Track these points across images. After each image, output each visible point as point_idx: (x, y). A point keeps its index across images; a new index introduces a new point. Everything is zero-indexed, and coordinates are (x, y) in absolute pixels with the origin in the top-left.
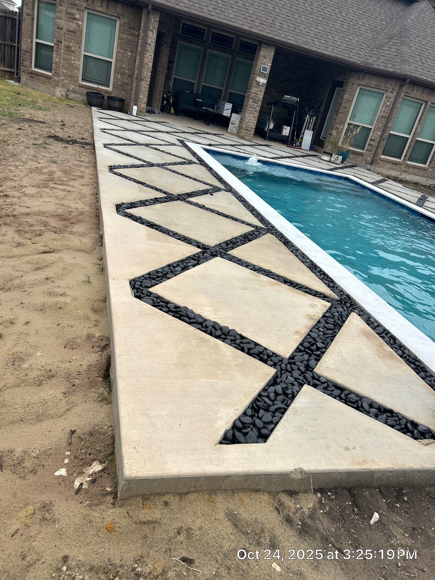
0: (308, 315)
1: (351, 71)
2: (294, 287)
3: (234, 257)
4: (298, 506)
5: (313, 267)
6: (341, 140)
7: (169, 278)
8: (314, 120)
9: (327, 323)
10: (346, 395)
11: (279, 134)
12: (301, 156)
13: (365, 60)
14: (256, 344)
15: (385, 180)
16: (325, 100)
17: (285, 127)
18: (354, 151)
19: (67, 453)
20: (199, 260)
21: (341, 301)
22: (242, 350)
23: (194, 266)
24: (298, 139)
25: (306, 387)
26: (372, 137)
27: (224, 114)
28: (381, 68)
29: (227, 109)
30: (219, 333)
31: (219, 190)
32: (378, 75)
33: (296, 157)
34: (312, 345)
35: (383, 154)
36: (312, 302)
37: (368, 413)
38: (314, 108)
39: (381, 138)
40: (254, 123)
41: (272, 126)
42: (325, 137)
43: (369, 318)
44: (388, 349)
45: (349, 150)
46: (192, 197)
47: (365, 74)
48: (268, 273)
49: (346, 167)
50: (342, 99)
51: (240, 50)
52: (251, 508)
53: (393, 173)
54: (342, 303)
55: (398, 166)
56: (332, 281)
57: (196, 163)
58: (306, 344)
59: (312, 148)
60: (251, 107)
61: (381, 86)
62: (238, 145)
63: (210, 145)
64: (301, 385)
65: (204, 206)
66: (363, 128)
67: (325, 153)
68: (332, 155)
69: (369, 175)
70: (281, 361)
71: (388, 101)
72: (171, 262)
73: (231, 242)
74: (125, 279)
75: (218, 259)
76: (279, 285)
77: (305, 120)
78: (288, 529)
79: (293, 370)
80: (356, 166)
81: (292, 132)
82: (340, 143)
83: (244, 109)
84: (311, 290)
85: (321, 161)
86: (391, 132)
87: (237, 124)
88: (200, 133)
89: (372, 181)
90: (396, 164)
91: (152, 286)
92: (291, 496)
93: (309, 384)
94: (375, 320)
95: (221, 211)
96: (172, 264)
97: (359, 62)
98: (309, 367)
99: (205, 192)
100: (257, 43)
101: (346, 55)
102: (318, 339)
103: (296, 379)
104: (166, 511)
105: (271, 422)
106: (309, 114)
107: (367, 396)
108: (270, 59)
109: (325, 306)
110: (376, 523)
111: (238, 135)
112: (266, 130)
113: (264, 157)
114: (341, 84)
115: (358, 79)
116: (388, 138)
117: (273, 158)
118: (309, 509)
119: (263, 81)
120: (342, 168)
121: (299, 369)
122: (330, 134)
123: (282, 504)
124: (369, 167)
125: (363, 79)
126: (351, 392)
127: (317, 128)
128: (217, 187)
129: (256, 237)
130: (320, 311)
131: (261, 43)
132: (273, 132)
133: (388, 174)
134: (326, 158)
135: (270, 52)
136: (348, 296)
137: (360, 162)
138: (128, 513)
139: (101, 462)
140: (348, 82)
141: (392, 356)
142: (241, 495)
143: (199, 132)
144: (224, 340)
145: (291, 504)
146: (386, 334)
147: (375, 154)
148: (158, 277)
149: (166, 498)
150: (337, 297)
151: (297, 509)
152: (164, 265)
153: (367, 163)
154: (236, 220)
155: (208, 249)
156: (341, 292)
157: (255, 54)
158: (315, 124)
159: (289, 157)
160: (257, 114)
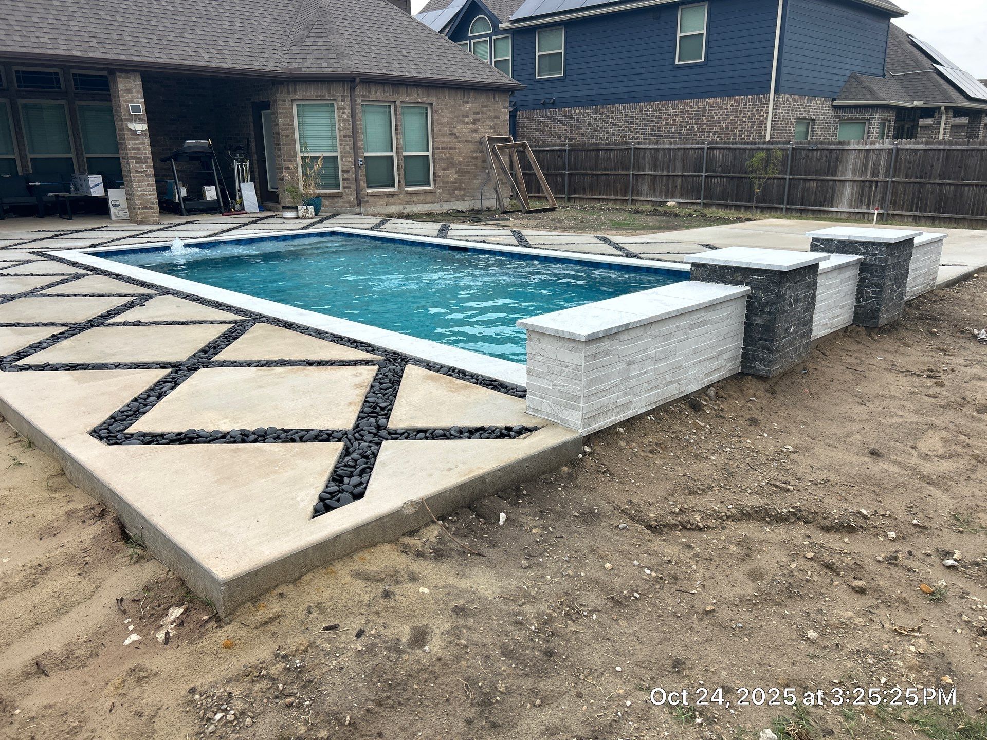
0: (356, 385)
1: (273, 84)
2: (324, 365)
3: (224, 362)
4: (424, 539)
5: (338, 339)
6: (301, 183)
7: (145, 413)
8: (248, 166)
9: (381, 384)
10: (432, 434)
11: (201, 201)
12: (251, 223)
13: (286, 64)
14: (308, 431)
15: (387, 221)
16: (253, 133)
17: (206, 187)
18: (326, 194)
19: (126, 622)
20: (176, 381)
21: (389, 360)
22: (293, 441)
23: (172, 389)
24: (236, 200)
25: (384, 443)
26: (342, 168)
27: (93, 195)
28: (314, 70)
29: (95, 186)
30: (253, 437)
31: (150, 297)
32: (314, 81)
33: (243, 226)
34: (375, 408)
35: (368, 187)
36: (354, 372)
37: (460, 438)
38: (239, 148)
39: (357, 166)
40: (153, 195)
41: (184, 192)
42: (275, 186)
43: (428, 365)
44: (460, 382)
45: (319, 194)
46: (112, 317)
47: (295, 85)
48: (282, 363)
49: (326, 219)
50: (277, 125)
51: (76, 89)
52: (376, 561)
53: (394, 209)
54: (390, 362)
55: (396, 197)
56: (369, 345)
57: (88, 275)
58: (367, 409)
59: (262, 208)
60: (138, 172)
61: (325, 96)
62: (142, 234)
63: (93, 246)
64: (379, 444)
65: (140, 322)
66: (325, 158)
67: (285, 208)
68: (296, 208)
69: (361, 221)
70: (346, 434)
71: (344, 113)
72: (136, 396)
73: (209, 348)
74: (82, 434)
75: (202, 370)
76: (303, 369)
77: (233, 170)
78: (422, 562)
79: (363, 436)
80: (339, 215)
81: (222, 192)
82: (301, 188)
83: (126, 176)
84: (346, 362)
85: (284, 221)
86: (366, 154)
87: (123, 203)
88: (65, 234)
89: (369, 226)
90: (391, 195)
91: (126, 428)
92: (413, 536)
93: (387, 440)
94: (435, 363)
95: (170, 319)
96: (139, 397)
97: (279, 69)
98: (380, 426)
99: (130, 305)
100: (106, 73)
101: (257, 63)
102: (378, 401)
103: (370, 442)
104: (285, 602)
105: (361, 483)
106: (237, 160)
107: (453, 425)
108: (138, 92)
109: (372, 370)
110: (505, 522)
111: (132, 220)
112: (177, 201)
113: (194, 238)
114: (267, 106)
115: (289, 92)
116: (366, 163)
117: (209, 236)
118: (436, 537)
119: (140, 127)
120: (320, 221)
121: (370, 433)
122: (282, 180)
123: (406, 546)
124: (357, 210)
125: (295, 91)
126: (435, 430)
127: (257, 176)
128: (143, 295)
129: (243, 332)
130: (368, 377)
131: (112, 72)
132: (190, 200)
133: (387, 212)
134: (290, 214)
135: (134, 81)
136: (395, 353)
137: (342, 206)
138: (242, 624)
139: (178, 606)
140: (275, 101)
141: (466, 387)
142: (360, 555)
143: (62, 233)
144: (264, 441)
145: (416, 542)
146: (453, 372)
147: (358, 190)
148: (128, 416)
149: (279, 590)
150: (382, 358)
151: (424, 543)
152: (128, 401)
153: (351, 205)
154: (200, 323)
155: (181, 365)
156: (385, 352)
157: (109, 90)
158: (252, 171)
159: (234, 229)
160: (152, 180)
